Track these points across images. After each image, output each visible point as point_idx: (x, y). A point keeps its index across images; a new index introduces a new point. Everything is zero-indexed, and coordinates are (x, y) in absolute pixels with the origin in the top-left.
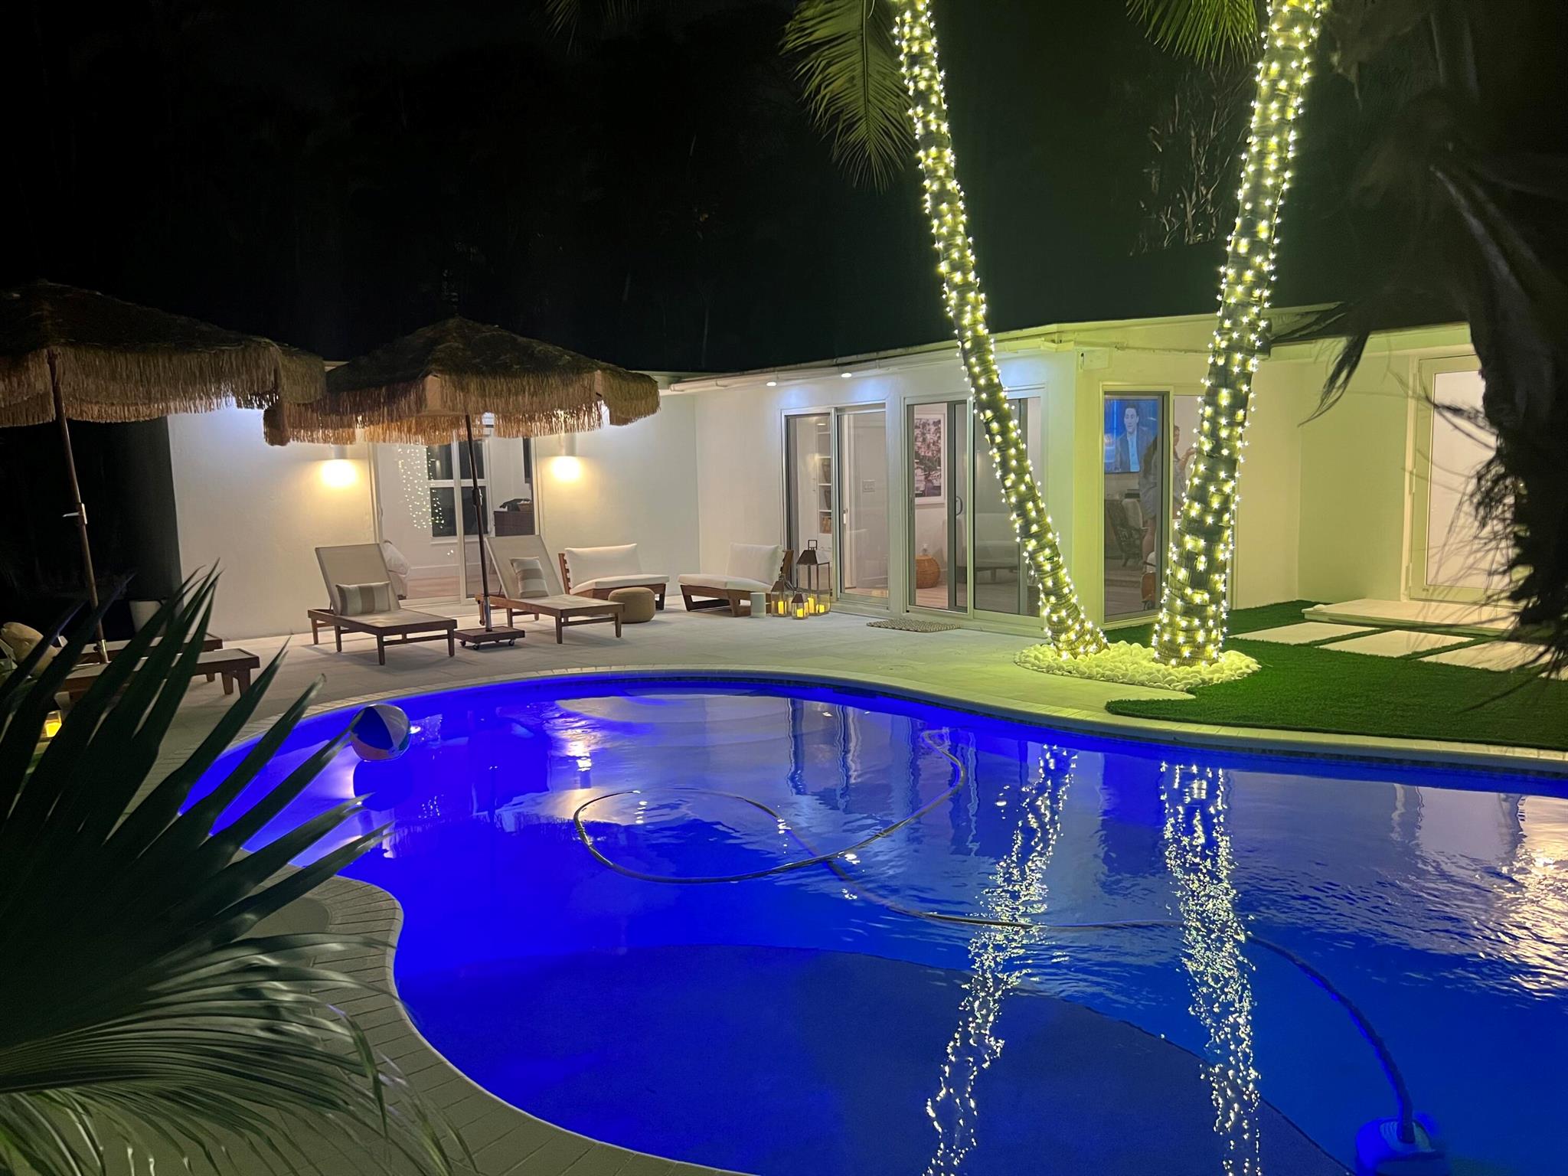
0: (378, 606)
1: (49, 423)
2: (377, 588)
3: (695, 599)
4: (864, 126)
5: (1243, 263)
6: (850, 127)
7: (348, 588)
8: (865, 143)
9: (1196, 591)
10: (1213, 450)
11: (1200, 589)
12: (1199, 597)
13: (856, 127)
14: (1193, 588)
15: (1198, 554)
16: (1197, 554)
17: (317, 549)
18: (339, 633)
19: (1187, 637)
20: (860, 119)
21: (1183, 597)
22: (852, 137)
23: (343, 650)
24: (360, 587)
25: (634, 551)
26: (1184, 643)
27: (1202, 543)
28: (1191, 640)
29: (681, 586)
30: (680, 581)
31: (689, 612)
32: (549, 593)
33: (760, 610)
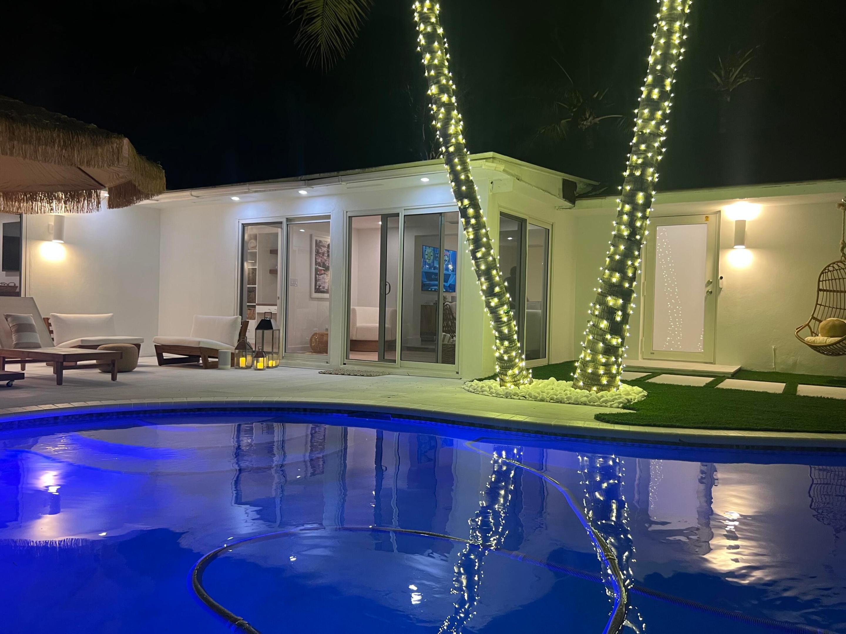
3: (166, 356)
4: (320, 22)
5: (654, 105)
6: (310, 20)
8: (318, 35)
9: (614, 336)
10: (630, 236)
11: (616, 335)
12: (615, 341)
13: (314, 21)
14: (611, 335)
15: (618, 310)
16: (616, 310)
19: (606, 370)
20: (318, 16)
21: (604, 341)
22: (310, 29)
26: (603, 374)
27: (620, 301)
28: (608, 373)
29: (155, 345)
30: (154, 342)
31: (160, 367)
32: (41, 345)
33: (226, 364)
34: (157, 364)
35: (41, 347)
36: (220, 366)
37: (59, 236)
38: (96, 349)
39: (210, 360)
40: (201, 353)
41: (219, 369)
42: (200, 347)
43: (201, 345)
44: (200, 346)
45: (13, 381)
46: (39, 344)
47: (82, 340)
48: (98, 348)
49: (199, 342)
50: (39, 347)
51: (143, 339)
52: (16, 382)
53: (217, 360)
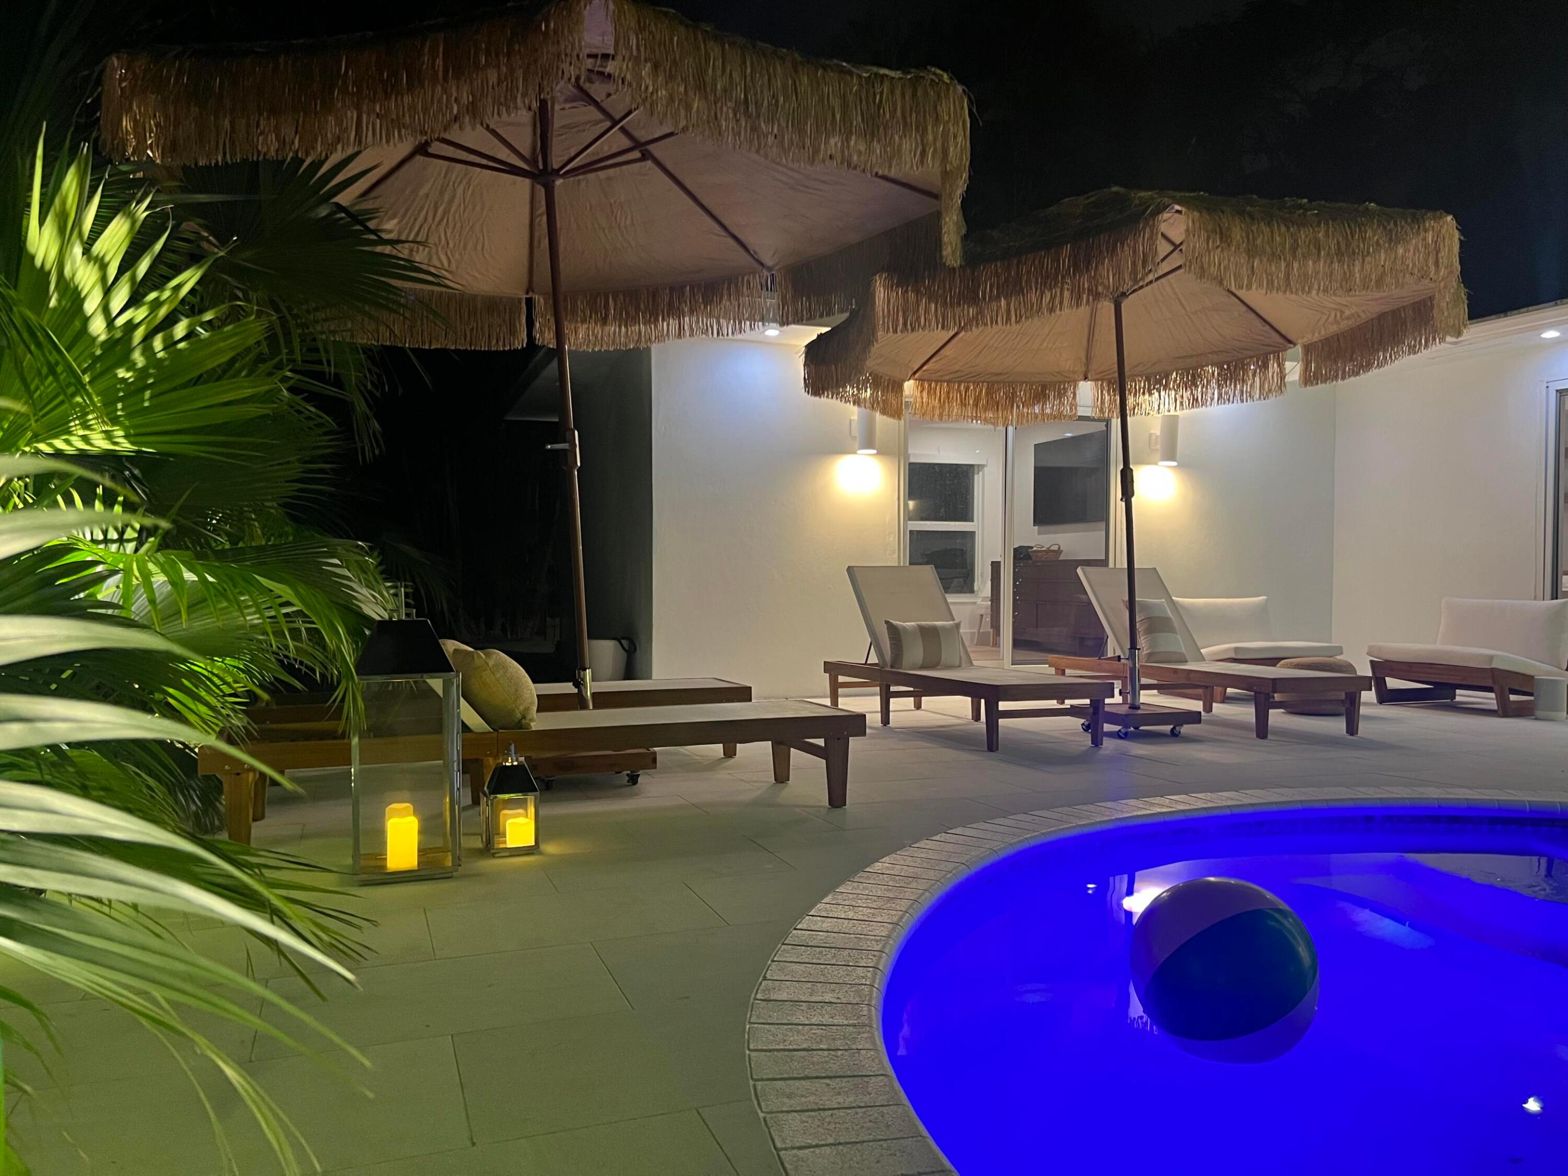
0: (944, 658)
1: (516, 351)
2: (943, 628)
3: (1392, 683)
7: (904, 627)
17: (850, 569)
18: (886, 698)
23: (892, 724)
24: (918, 625)
25: (1263, 608)
29: (1372, 662)
30: (1368, 654)
31: (1381, 706)
32: (1188, 658)
33: (1555, 709)
34: (1375, 701)
35: (1187, 662)
36: (1539, 713)
37: (1170, 454)
38: (1275, 665)
39: (1513, 697)
40: (1494, 682)
41: (1536, 719)
42: (1492, 669)
43: (1496, 665)
44: (1493, 666)
45: (1181, 725)
46: (1182, 654)
47: (1236, 649)
48: (1278, 665)
49: (1491, 658)
50: (1185, 661)
51: (1341, 648)
52: (1186, 729)
53: (1532, 698)
